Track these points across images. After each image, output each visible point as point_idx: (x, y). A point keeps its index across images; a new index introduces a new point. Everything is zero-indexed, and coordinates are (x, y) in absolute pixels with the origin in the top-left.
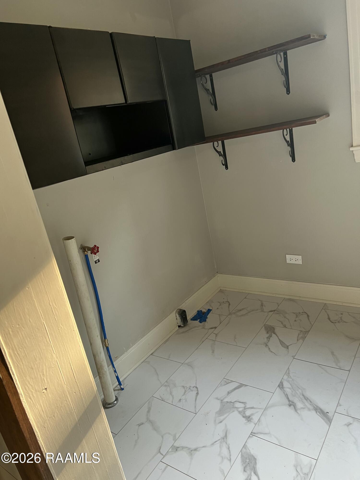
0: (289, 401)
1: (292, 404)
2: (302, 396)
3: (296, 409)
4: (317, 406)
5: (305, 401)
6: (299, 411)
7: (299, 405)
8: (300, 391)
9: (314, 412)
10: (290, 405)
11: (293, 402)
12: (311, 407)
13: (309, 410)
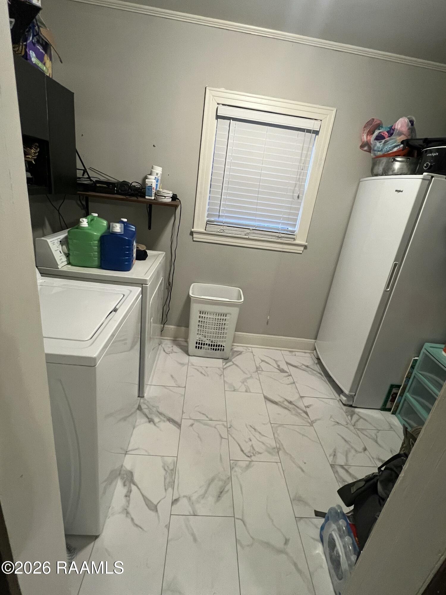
0: (148, 418)
1: (151, 420)
2: (157, 413)
3: (155, 424)
4: (170, 418)
5: (160, 416)
6: (157, 425)
7: (156, 420)
8: (155, 408)
9: (168, 422)
10: (150, 422)
11: (151, 419)
12: (165, 419)
13: (164, 421)
